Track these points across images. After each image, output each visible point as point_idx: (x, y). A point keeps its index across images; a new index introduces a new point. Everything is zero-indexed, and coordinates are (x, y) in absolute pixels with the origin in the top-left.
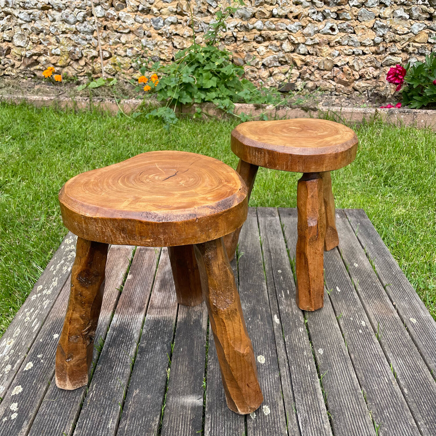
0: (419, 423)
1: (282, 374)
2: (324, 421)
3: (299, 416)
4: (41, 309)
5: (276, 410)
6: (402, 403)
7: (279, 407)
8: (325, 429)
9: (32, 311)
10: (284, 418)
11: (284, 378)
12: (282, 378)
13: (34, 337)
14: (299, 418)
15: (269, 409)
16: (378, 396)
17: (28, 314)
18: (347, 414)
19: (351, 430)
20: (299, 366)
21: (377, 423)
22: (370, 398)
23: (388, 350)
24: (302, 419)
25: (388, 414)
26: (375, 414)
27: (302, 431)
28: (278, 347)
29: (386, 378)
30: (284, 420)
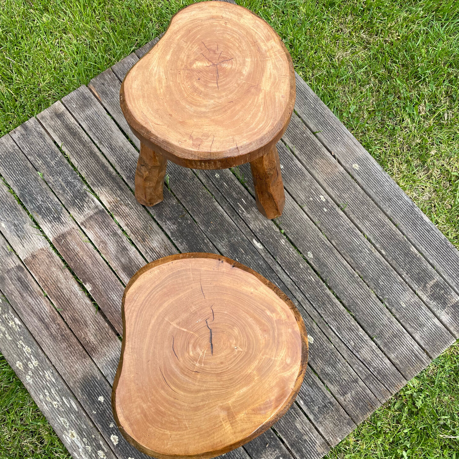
0: (403, 276)
1: (300, 300)
2: (349, 319)
3: (332, 327)
4: (53, 385)
5: (316, 334)
6: (387, 266)
7: (316, 330)
8: (353, 325)
9: (47, 394)
10: (325, 336)
11: (303, 302)
12: (302, 303)
13: (85, 415)
14: (333, 329)
15: (311, 337)
16: (369, 271)
17: (48, 399)
18: (359, 303)
19: (368, 314)
20: (305, 282)
21: (380, 295)
22: (365, 277)
23: (354, 218)
24: (335, 329)
25: (382, 283)
26: (375, 288)
27: (341, 338)
28: (279, 275)
29: (366, 249)
30: (326, 338)
